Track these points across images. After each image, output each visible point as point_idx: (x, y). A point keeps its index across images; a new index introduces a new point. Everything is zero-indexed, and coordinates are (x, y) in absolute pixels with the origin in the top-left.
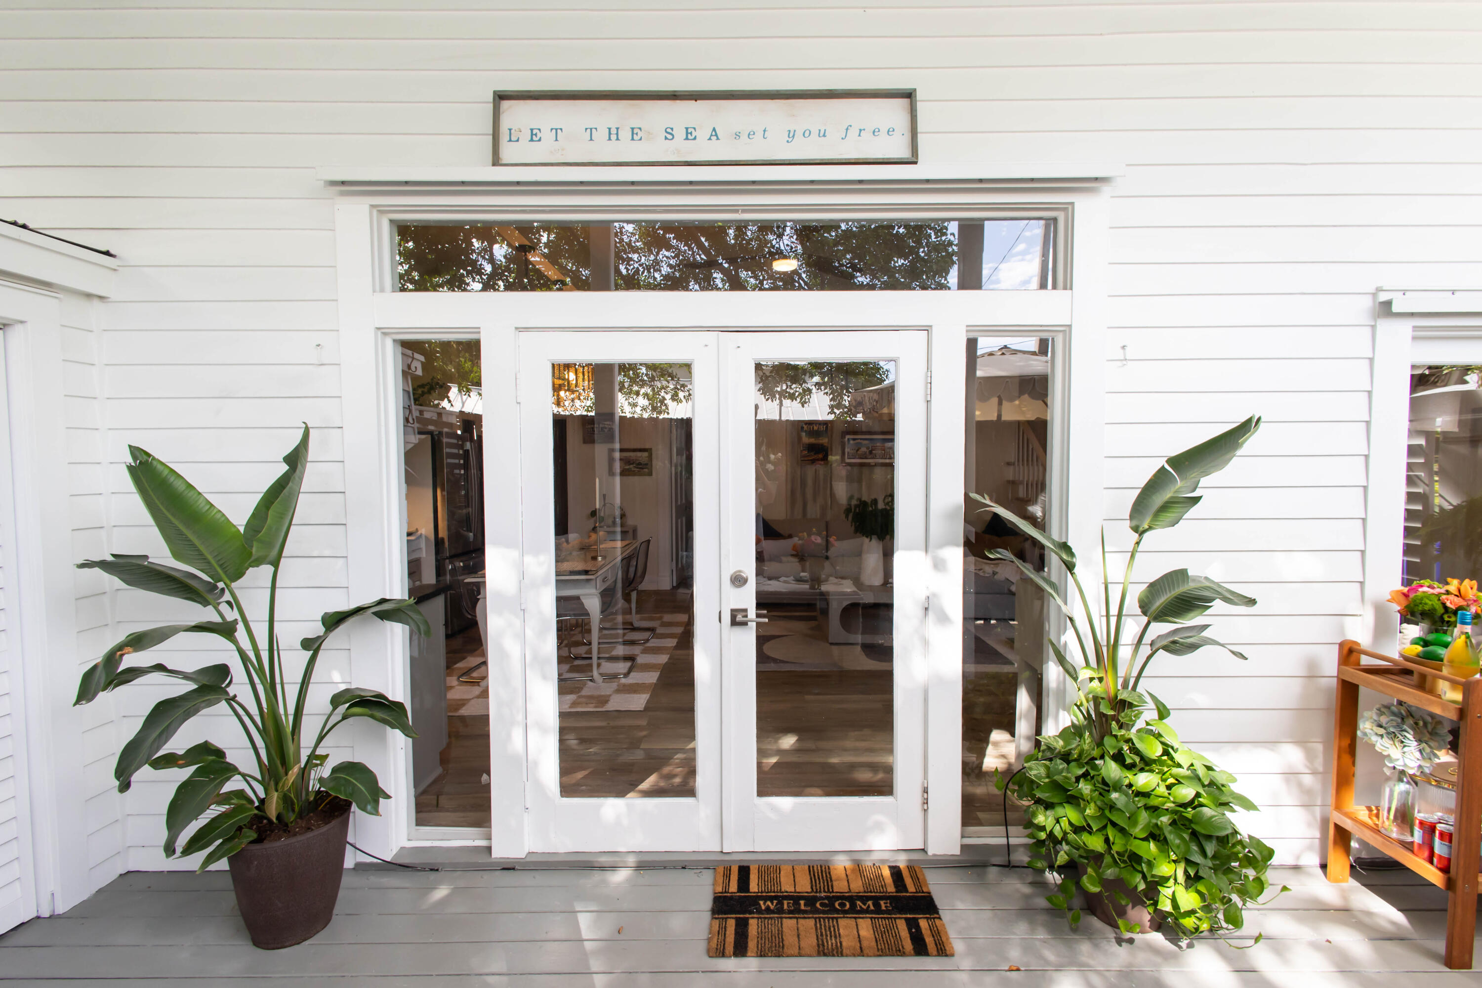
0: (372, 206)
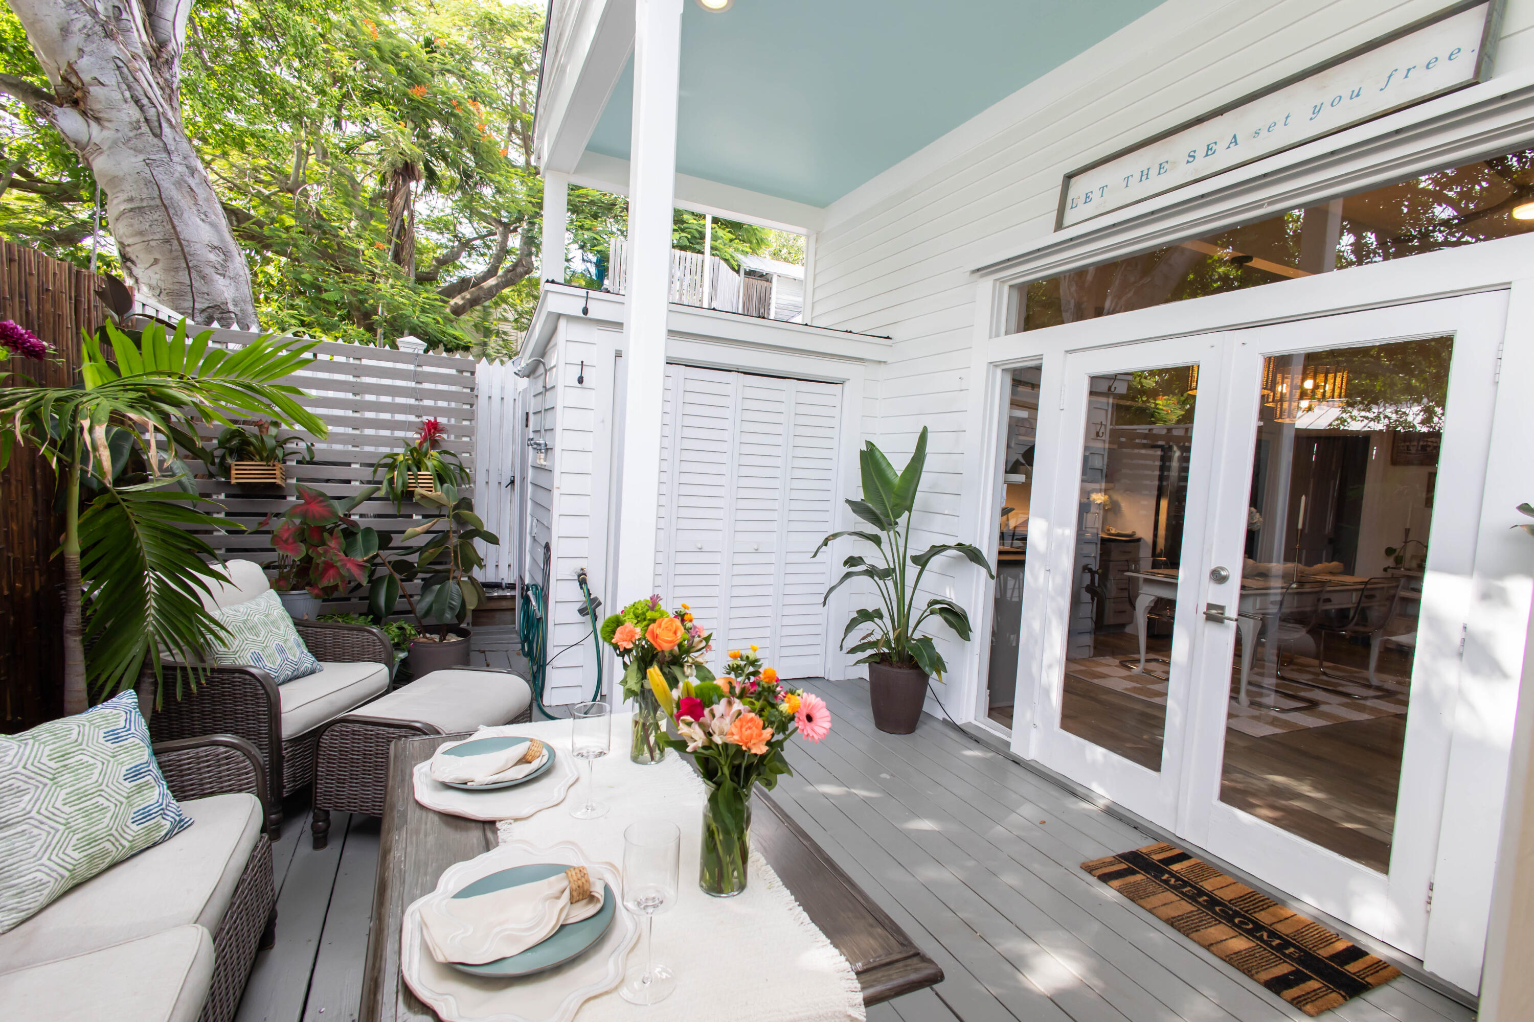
0: (996, 280)
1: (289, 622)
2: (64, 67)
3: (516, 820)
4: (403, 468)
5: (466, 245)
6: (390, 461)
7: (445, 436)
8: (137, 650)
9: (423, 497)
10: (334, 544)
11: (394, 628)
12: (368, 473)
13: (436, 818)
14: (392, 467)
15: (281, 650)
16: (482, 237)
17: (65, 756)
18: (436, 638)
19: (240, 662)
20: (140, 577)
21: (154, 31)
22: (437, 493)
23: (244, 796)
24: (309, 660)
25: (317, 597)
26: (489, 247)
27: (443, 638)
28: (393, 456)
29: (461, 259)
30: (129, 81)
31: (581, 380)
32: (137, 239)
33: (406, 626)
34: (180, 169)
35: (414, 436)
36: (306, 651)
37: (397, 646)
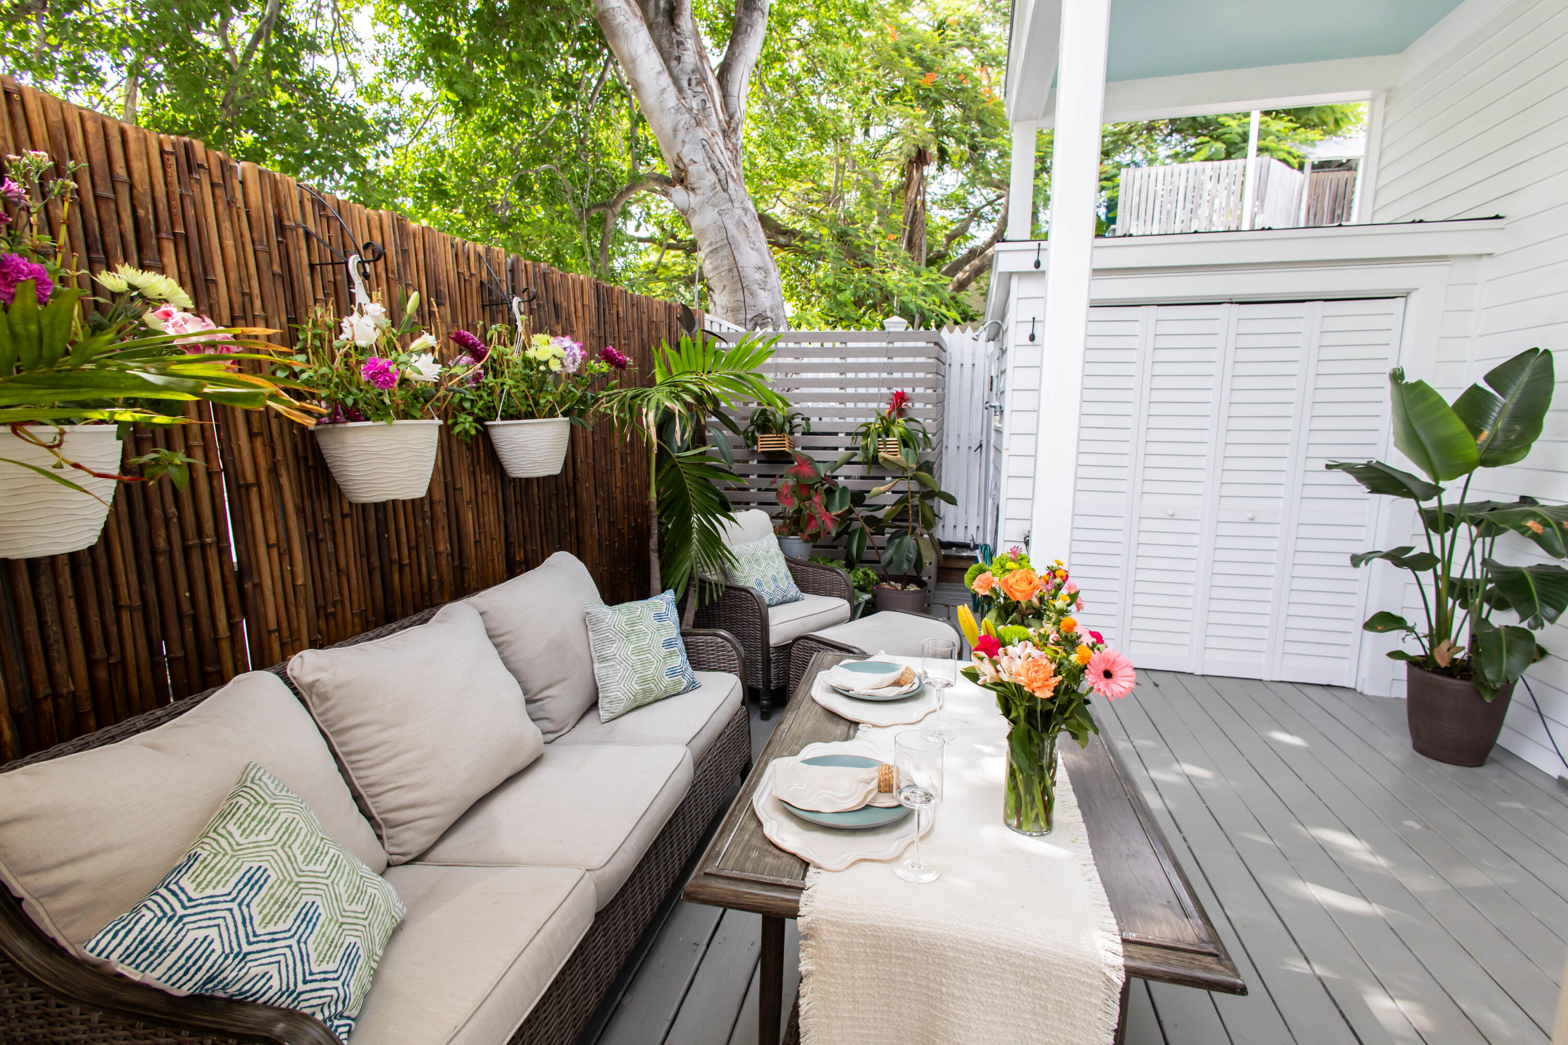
1: (781, 558)
2: (675, 157)
3: (874, 726)
4: (874, 435)
5: (976, 215)
6: (864, 429)
7: (910, 404)
8: (688, 565)
9: (886, 460)
10: (818, 499)
11: (860, 573)
12: (848, 441)
13: (820, 710)
14: (866, 435)
15: (775, 580)
16: (990, 203)
17: (633, 624)
18: (899, 586)
19: (748, 585)
20: (689, 517)
21: (727, 108)
22: (899, 458)
23: (732, 675)
24: (794, 590)
25: (806, 541)
26: (997, 212)
27: (904, 588)
28: (867, 425)
29: (970, 230)
30: (709, 154)
31: (1032, 338)
32: (715, 273)
33: (869, 572)
34: (739, 212)
35: (885, 407)
36: (792, 582)
37: (862, 589)
